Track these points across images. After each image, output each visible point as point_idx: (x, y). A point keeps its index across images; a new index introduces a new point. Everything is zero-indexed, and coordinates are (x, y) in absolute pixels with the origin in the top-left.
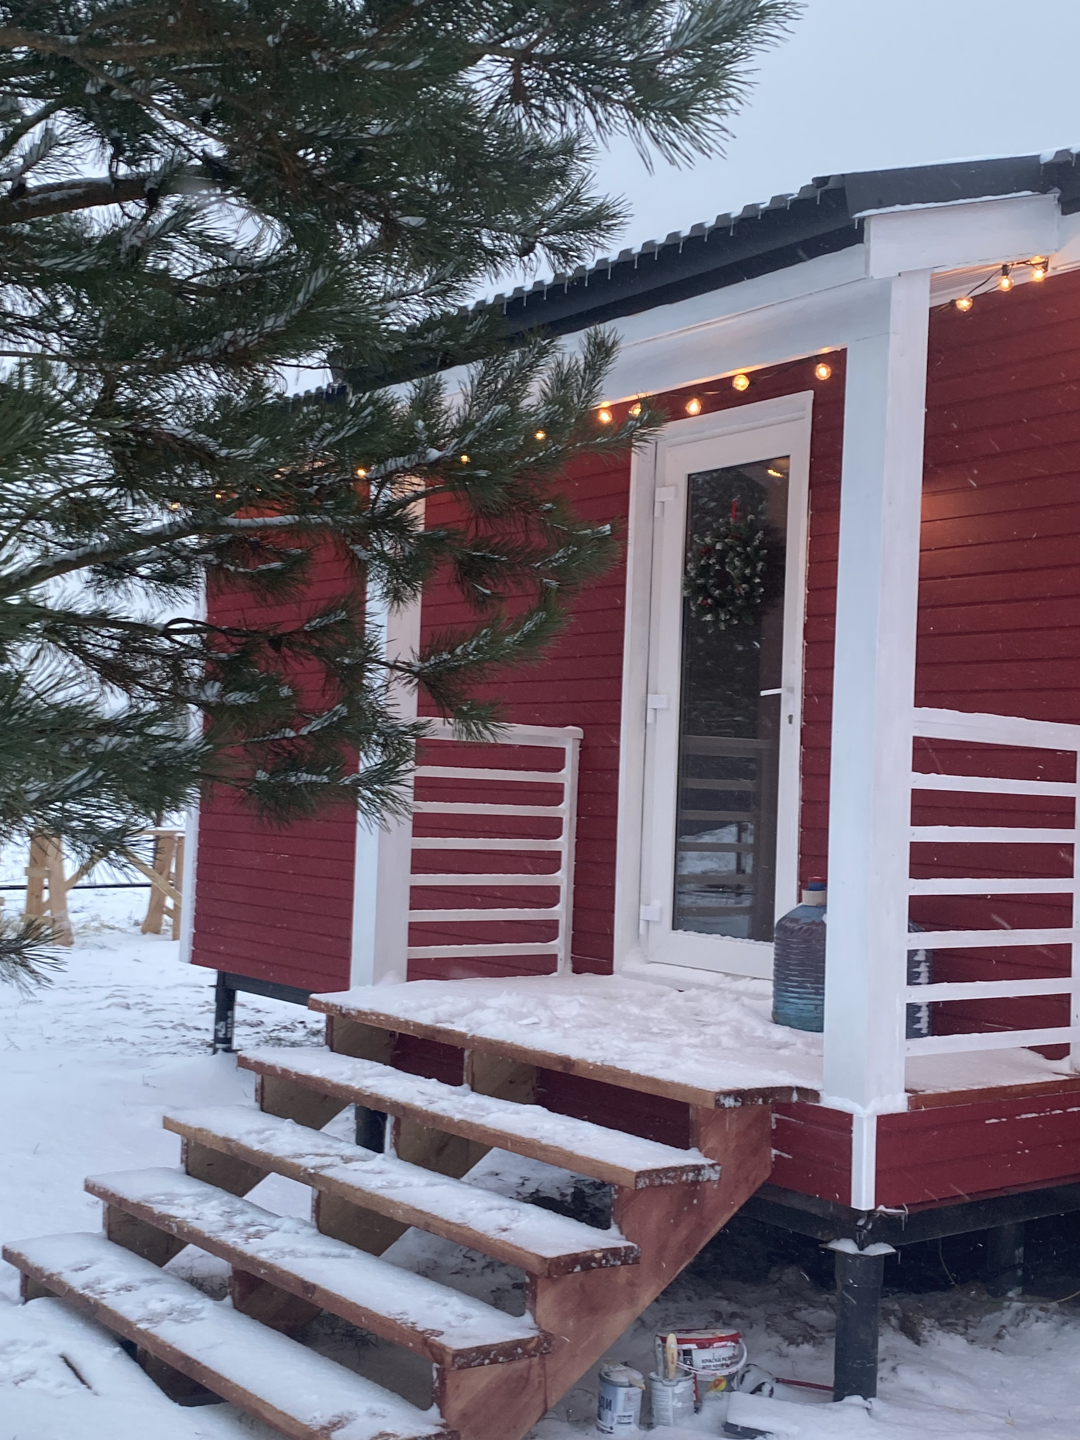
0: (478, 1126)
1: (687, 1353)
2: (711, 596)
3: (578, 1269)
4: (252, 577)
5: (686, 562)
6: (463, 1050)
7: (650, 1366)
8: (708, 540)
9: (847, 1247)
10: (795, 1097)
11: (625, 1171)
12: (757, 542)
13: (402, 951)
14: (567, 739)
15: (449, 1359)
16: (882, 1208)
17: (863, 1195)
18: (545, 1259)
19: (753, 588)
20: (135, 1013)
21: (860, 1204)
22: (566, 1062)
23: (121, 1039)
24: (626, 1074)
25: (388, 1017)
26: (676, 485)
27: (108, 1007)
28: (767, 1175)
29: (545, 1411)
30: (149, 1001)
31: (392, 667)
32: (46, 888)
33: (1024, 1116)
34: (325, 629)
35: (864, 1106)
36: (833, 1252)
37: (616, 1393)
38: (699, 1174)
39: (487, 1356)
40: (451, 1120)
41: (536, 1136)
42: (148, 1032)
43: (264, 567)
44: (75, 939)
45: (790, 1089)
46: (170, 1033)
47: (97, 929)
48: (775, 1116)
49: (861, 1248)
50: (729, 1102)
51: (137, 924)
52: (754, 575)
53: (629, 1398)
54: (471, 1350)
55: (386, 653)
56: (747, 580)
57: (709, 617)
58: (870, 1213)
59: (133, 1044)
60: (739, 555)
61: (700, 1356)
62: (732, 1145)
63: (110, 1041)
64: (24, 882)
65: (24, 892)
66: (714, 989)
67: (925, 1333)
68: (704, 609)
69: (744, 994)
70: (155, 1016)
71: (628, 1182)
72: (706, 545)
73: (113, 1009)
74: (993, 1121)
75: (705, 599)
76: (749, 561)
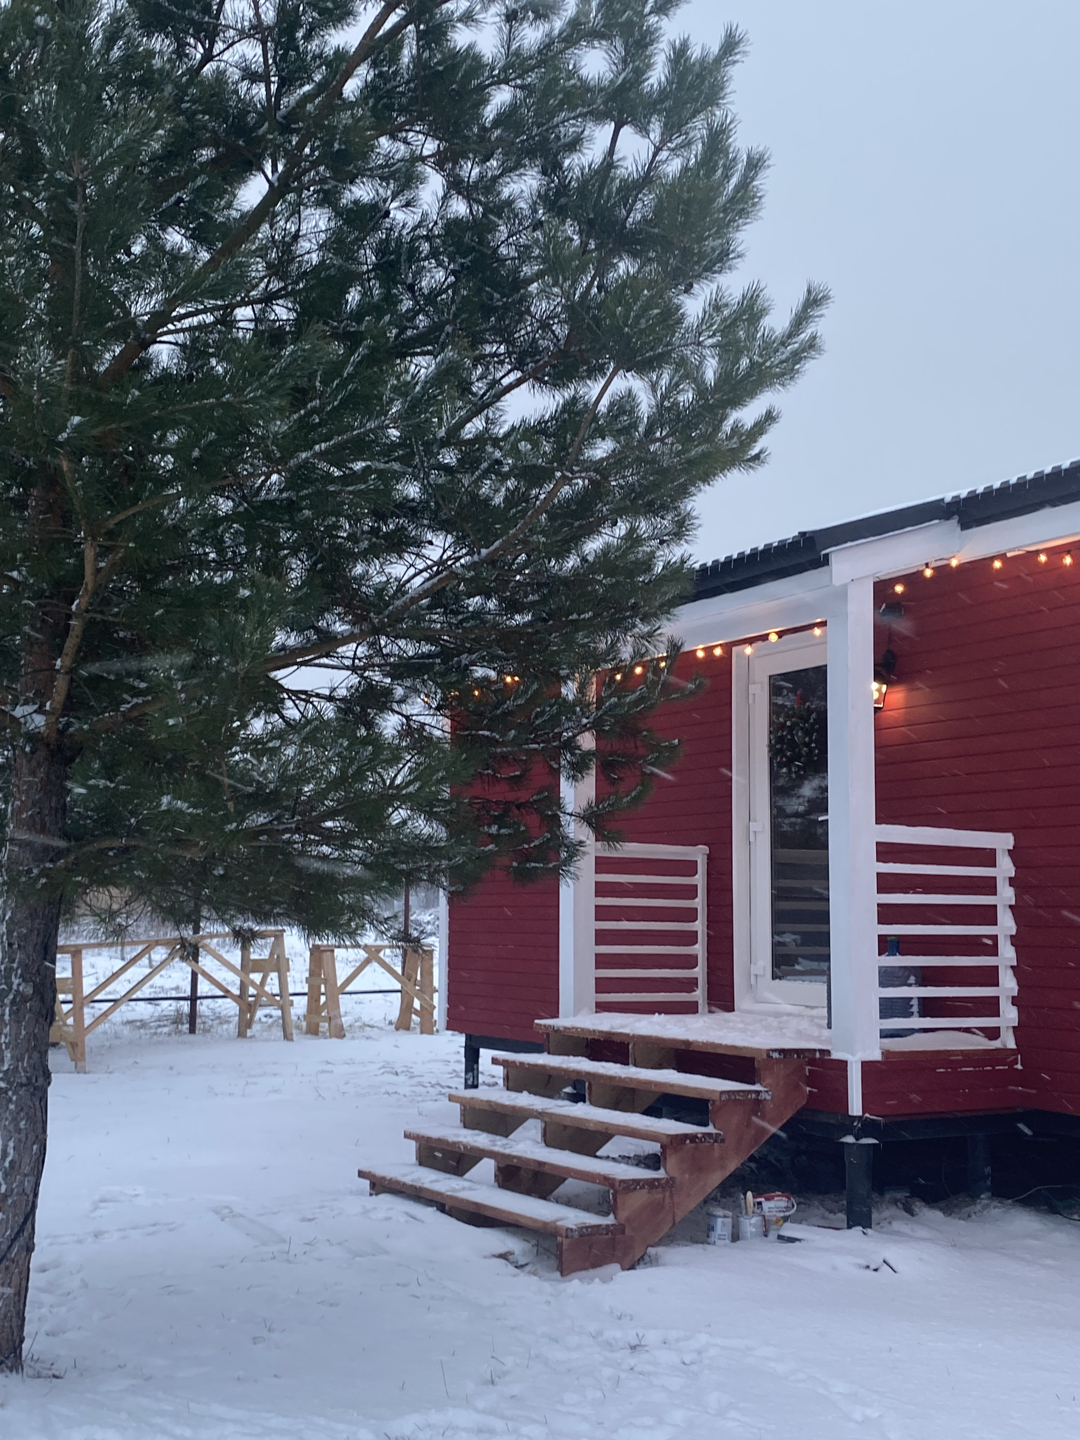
0: (635, 1079)
1: (760, 1203)
2: (786, 757)
3: (688, 1142)
4: (507, 779)
5: (770, 732)
6: (628, 1044)
7: (738, 1210)
8: (781, 720)
9: (850, 1139)
10: (818, 1055)
11: (714, 1091)
12: (812, 721)
13: (592, 997)
14: (699, 854)
15: (617, 1184)
16: (867, 1115)
17: (856, 1107)
18: (669, 1135)
19: (811, 750)
20: (402, 1078)
21: (853, 1111)
22: (687, 1043)
23: (396, 1093)
24: (720, 1046)
25: (583, 1029)
26: (761, 683)
27: (383, 1073)
28: (804, 1102)
29: (674, 1224)
30: (411, 1070)
31: (571, 815)
32: (323, 994)
33: (964, 1069)
34: (539, 800)
35: (853, 1055)
36: (843, 1143)
37: (716, 1222)
38: (759, 1095)
39: (638, 1184)
40: (620, 1078)
41: (667, 1081)
42: (414, 1089)
43: (512, 774)
44: (347, 1034)
45: (815, 1050)
46: (430, 1089)
47: (360, 1027)
48: (807, 1068)
49: (857, 1140)
50: (776, 1055)
51: (391, 1023)
52: (811, 741)
53: (724, 1224)
54: (630, 1180)
55: (570, 808)
56: (807, 745)
57: (784, 770)
58: (860, 1118)
59: (405, 1096)
60: (802, 729)
61: (766, 1205)
62: (782, 1083)
63: (388, 1093)
64: (306, 990)
65: (306, 997)
66: (799, 1015)
67: (916, 1209)
68: (781, 765)
69: (816, 1017)
70: (417, 1080)
71: (716, 1097)
72: (780, 723)
73: (386, 1075)
74: (942, 1070)
75: (782, 758)
76: (807, 733)
